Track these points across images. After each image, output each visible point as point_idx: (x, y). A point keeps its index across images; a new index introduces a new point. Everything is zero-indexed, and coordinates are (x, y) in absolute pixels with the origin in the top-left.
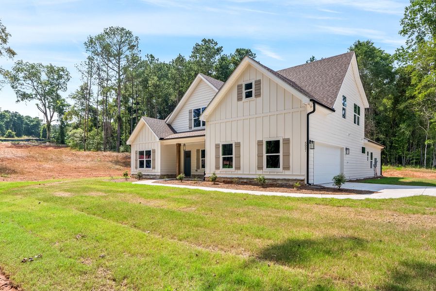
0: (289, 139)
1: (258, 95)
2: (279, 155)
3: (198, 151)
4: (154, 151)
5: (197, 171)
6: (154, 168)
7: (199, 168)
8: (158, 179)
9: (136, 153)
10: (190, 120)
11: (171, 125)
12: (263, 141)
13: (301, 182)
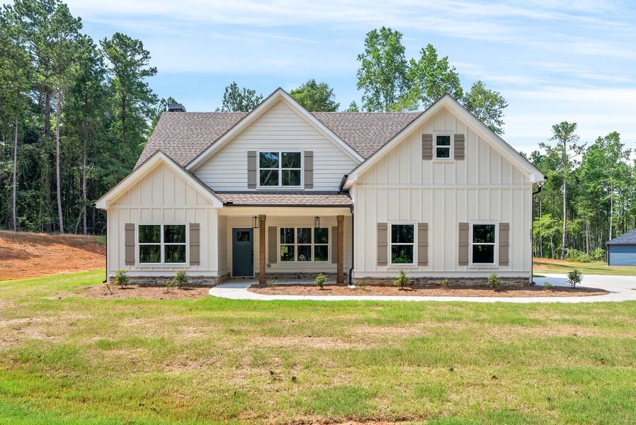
0: (508, 224)
1: (460, 157)
2: (493, 246)
3: (273, 229)
4: (196, 228)
5: (269, 266)
6: (195, 262)
7: (275, 261)
8: (215, 286)
9: (129, 228)
10: (251, 171)
11: (193, 173)
12: (468, 224)
13: (526, 281)
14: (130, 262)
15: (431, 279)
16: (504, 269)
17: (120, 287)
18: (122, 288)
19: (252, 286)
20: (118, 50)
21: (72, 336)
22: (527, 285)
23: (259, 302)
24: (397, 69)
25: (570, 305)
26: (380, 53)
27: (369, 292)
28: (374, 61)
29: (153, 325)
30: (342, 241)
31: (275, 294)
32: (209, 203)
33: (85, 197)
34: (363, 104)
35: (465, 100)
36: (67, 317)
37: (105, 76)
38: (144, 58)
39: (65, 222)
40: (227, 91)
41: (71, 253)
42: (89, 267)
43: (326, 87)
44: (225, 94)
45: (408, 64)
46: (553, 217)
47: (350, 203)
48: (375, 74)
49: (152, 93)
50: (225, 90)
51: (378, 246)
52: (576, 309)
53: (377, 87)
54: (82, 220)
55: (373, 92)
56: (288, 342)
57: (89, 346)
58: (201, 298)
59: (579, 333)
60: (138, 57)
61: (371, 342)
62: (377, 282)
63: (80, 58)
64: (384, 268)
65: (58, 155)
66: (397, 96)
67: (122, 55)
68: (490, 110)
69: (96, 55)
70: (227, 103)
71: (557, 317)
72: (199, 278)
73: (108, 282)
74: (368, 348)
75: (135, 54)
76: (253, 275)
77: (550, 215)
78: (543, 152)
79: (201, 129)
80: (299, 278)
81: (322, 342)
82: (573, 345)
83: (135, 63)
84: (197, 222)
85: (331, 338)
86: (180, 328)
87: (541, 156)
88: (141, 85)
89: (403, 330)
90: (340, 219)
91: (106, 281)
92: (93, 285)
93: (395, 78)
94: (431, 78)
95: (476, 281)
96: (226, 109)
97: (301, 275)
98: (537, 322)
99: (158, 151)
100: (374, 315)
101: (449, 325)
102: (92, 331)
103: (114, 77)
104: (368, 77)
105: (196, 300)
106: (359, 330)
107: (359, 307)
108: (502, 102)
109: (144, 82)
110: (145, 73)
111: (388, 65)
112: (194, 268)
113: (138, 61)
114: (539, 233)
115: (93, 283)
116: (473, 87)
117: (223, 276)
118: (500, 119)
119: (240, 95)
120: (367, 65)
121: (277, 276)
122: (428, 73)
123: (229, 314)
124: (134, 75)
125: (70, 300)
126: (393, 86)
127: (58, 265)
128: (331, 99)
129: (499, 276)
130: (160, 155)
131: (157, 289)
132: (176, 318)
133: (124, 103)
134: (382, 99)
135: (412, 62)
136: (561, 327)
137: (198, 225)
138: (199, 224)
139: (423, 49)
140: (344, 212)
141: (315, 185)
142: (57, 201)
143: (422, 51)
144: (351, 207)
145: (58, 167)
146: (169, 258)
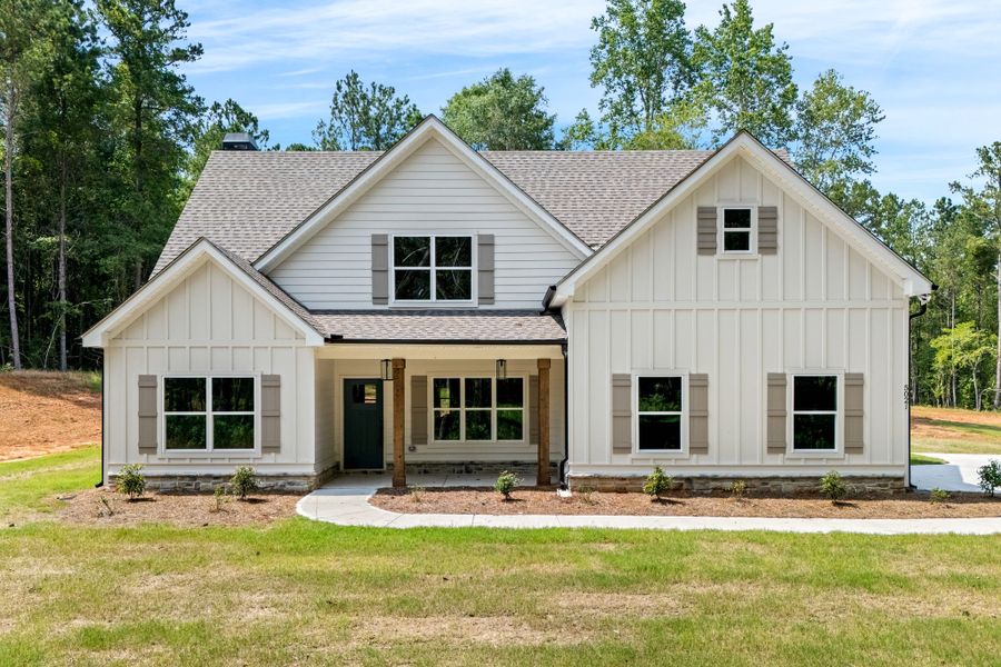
0: (862, 375)
1: (769, 248)
2: (833, 416)
3: (419, 382)
4: (273, 384)
5: (413, 449)
6: (272, 447)
7: (424, 441)
8: (309, 492)
9: (146, 384)
10: (379, 271)
11: (269, 276)
12: (784, 375)
13: (898, 483)
14: (147, 448)
15: (715, 479)
16: (855, 459)
17: (128, 497)
18: (133, 500)
19: (380, 491)
20: (126, 10)
21: (34, 617)
22: (899, 490)
23: (388, 532)
24: (668, 48)
25: (972, 538)
26: (637, 14)
27: (594, 507)
28: (624, 31)
29: (186, 590)
30: (547, 407)
31: (418, 511)
32: (299, 336)
33: (63, 297)
34: (602, 116)
35: (801, 106)
36: (25, 571)
37: (100, 60)
38: (177, 25)
39: (24, 348)
40: (339, 88)
41: (35, 410)
42: (70, 439)
43: (531, 83)
44: (336, 94)
45: (693, 37)
46: (978, 327)
47: (560, 337)
48: (625, 55)
49: (193, 95)
50: (335, 86)
51: (614, 417)
52: (982, 550)
53: (628, 82)
54: (58, 341)
55: (620, 91)
56: (430, 628)
57: (64, 644)
58: (279, 523)
59: (976, 609)
60: (164, 24)
61: (583, 628)
62: (612, 485)
63: (50, 27)
64: (625, 459)
65: (9, 216)
66: (668, 100)
67: (133, 21)
68: (851, 126)
69: (83, 20)
70: (340, 112)
71: (941, 570)
72: (278, 477)
73: (107, 486)
74: (576, 642)
75: (159, 18)
76: (382, 467)
77: (972, 323)
78: (958, 199)
79: (285, 186)
80: (468, 471)
81: (493, 627)
82: (957, 637)
83: (161, 34)
84: (275, 373)
85: (510, 620)
86: (234, 597)
87: (955, 208)
88: (172, 79)
89: (643, 600)
90: (544, 364)
91: (101, 484)
92: (76, 492)
93: (665, 63)
94: (737, 65)
95: (802, 483)
96: (337, 123)
97: (472, 467)
98: (901, 583)
99: (201, 239)
100: (595, 565)
101: (732, 588)
102: (71, 607)
103: (117, 61)
104: (612, 63)
105: (269, 527)
106: (563, 601)
107: (572, 546)
108: (873, 111)
109: (178, 73)
110: (179, 55)
111: (650, 38)
112: (270, 458)
113: (166, 31)
114: (950, 358)
115: (77, 485)
116: (818, 82)
117: (324, 472)
118: (868, 144)
119: (364, 97)
120: (609, 39)
121: (427, 469)
122: (732, 55)
123: (331, 564)
124: (158, 58)
125: (31, 531)
126: (660, 79)
127: (11, 437)
128: (540, 107)
129: (843, 473)
130: (204, 246)
131: (199, 499)
132: (231, 572)
133: (139, 115)
134: (638, 104)
135: (701, 31)
136: (944, 595)
137: (277, 378)
138: (279, 376)
139: (725, 7)
140: (553, 352)
141: (497, 297)
142: (7, 305)
143: (723, 11)
144: (563, 343)
145: (9, 241)
146: (223, 440)
